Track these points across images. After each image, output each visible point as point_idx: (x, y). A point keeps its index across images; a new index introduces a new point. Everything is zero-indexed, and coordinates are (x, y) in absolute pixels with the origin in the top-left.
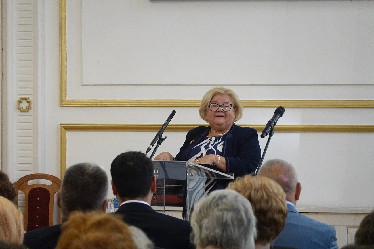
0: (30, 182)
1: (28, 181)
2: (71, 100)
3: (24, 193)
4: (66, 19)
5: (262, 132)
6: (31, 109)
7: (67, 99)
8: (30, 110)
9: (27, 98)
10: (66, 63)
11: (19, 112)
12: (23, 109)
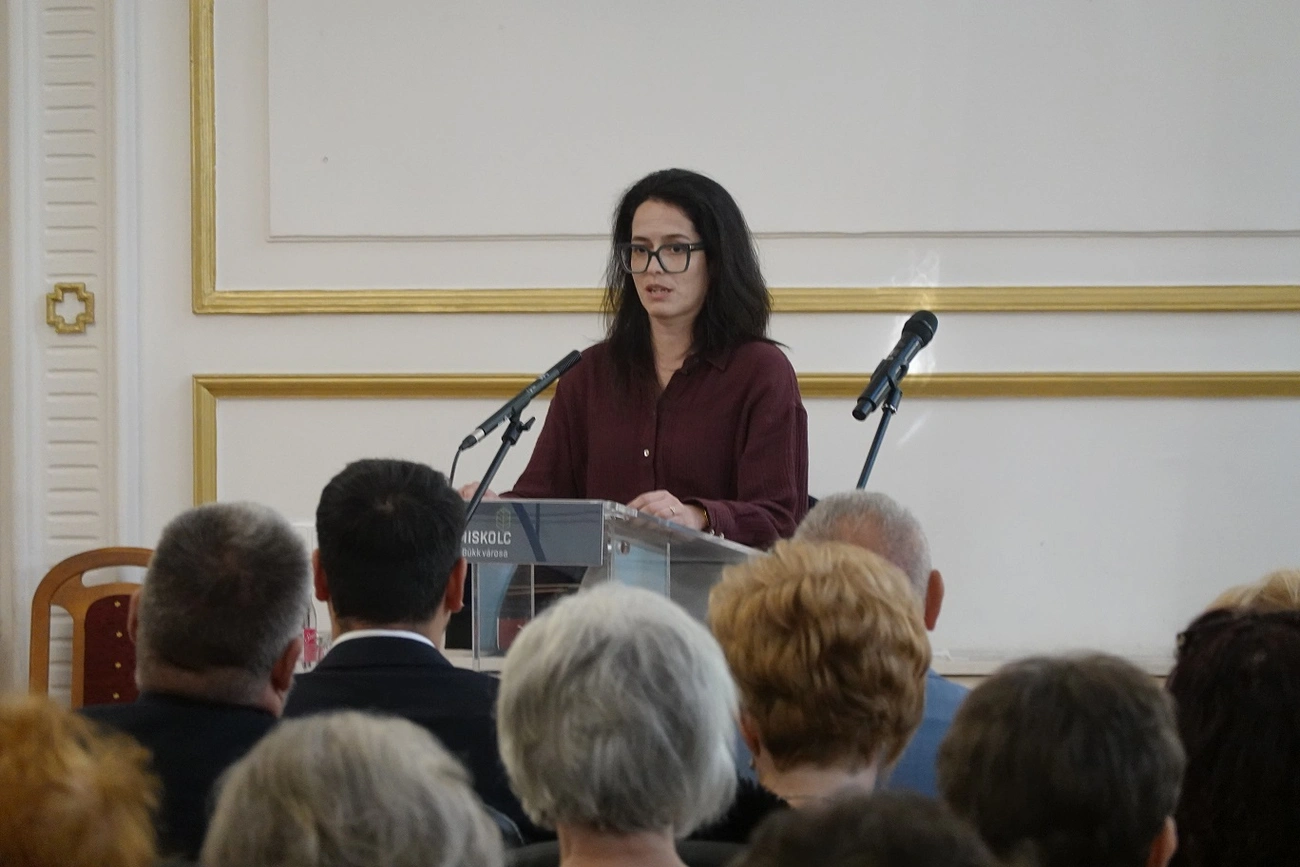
0: (92, 578)
1: (82, 573)
2: (230, 292)
3: (72, 614)
4: (212, 11)
6: (92, 323)
7: (217, 289)
8: (89, 329)
9: (81, 286)
10: (214, 164)
11: (50, 335)
12: (65, 324)
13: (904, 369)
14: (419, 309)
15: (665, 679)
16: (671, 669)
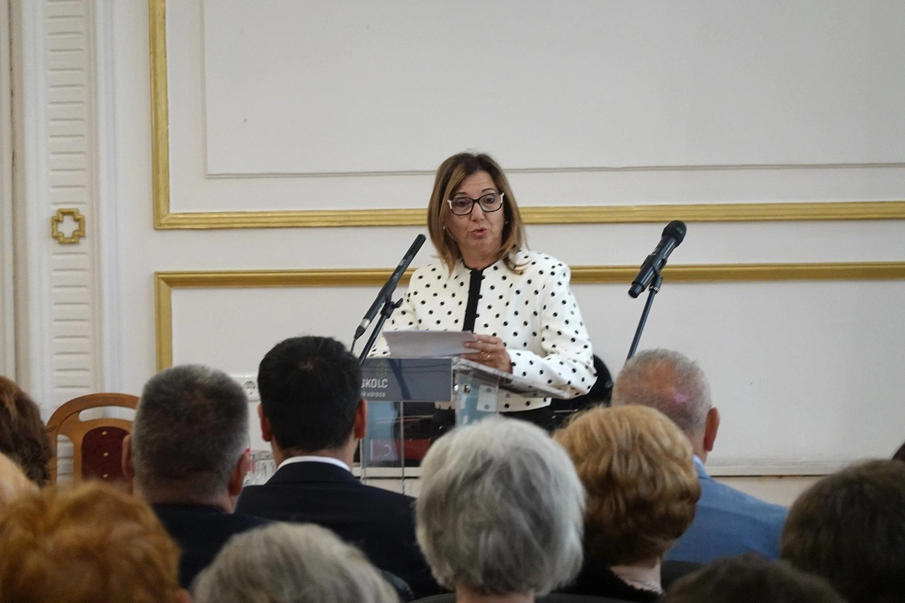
0: (86, 415)
1: (80, 411)
2: (180, 214)
3: (72, 440)
4: (164, 17)
5: (633, 283)
6: (83, 237)
7: (172, 211)
8: (82, 241)
9: (75, 211)
10: (168, 125)
11: (54, 245)
12: (65, 238)
13: (664, 262)
14: (313, 224)
15: (531, 490)
16: (534, 482)
